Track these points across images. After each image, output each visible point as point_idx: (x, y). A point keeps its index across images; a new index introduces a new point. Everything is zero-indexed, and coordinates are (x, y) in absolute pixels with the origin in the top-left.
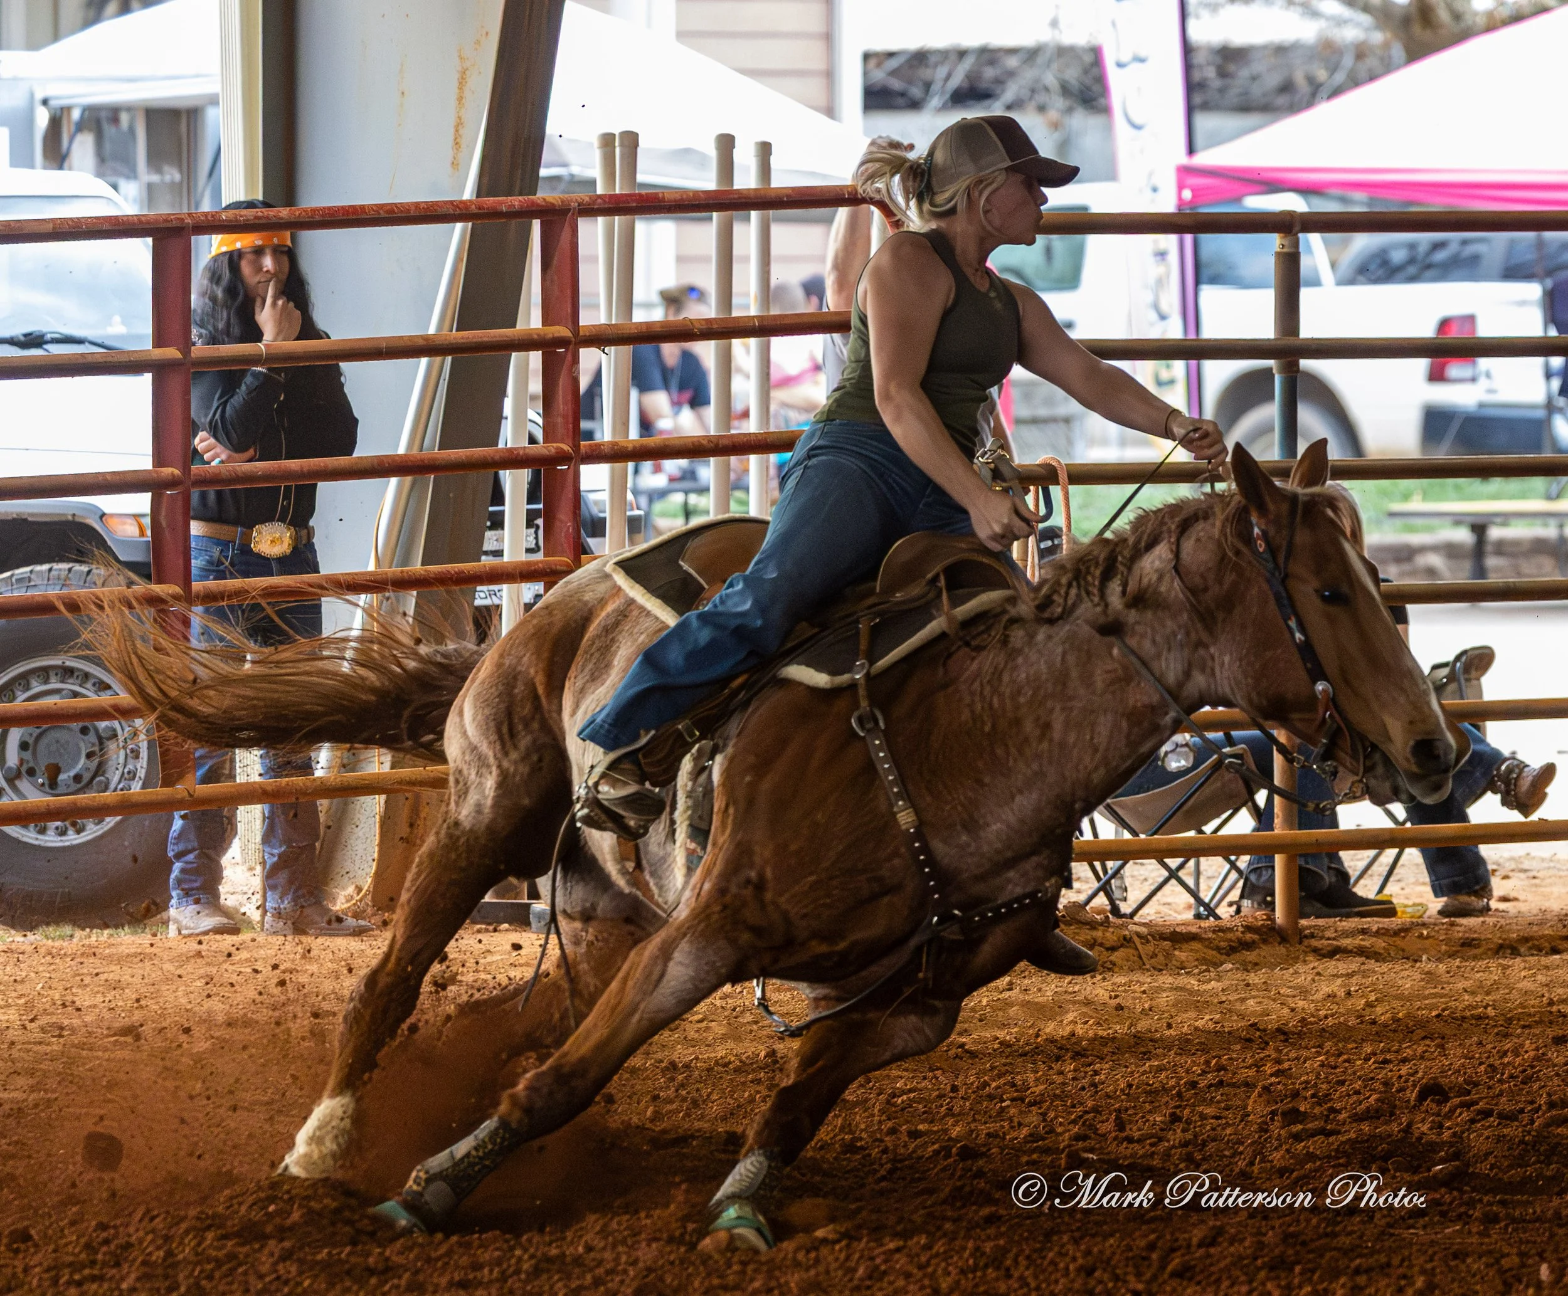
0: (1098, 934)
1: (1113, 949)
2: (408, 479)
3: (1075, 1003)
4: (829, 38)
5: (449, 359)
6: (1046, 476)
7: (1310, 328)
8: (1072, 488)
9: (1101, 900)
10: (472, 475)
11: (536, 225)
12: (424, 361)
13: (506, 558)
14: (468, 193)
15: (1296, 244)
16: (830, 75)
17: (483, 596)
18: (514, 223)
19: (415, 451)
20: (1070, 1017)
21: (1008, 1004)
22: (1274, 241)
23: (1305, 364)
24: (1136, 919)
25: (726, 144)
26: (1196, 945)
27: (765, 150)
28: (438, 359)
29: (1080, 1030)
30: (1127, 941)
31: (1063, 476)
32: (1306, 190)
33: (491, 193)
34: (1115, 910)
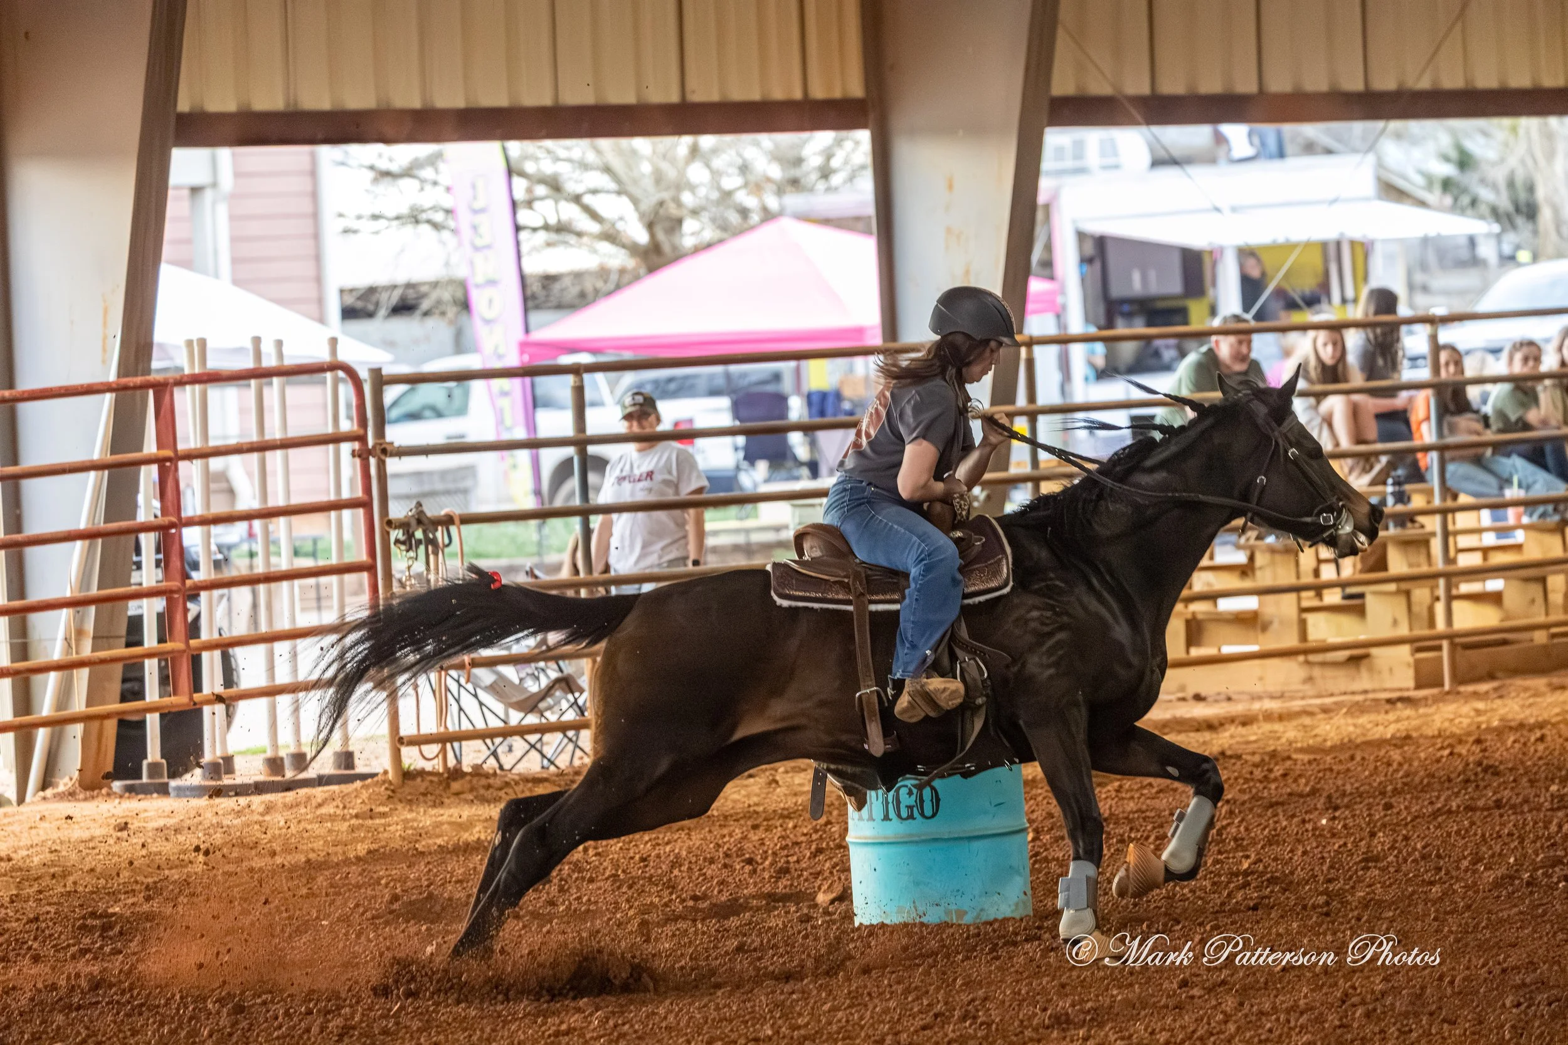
0: (491, 781)
1: (501, 789)
2: (87, 542)
3: (479, 820)
4: (319, 280)
5: (106, 472)
6: (448, 521)
7: (592, 430)
8: (463, 528)
9: (492, 762)
10: (123, 538)
11: (151, 392)
12: (92, 474)
13: (145, 585)
14: (112, 377)
15: (582, 380)
16: (320, 301)
17: (133, 608)
18: (138, 392)
19: (90, 526)
20: (477, 829)
21: (442, 824)
22: (570, 379)
23: (592, 449)
24: (514, 771)
25: (257, 341)
26: (546, 784)
27: (279, 344)
28: (100, 473)
29: (483, 837)
30: (507, 784)
31: (457, 521)
32: (594, 351)
33: (126, 375)
34: (501, 767)
